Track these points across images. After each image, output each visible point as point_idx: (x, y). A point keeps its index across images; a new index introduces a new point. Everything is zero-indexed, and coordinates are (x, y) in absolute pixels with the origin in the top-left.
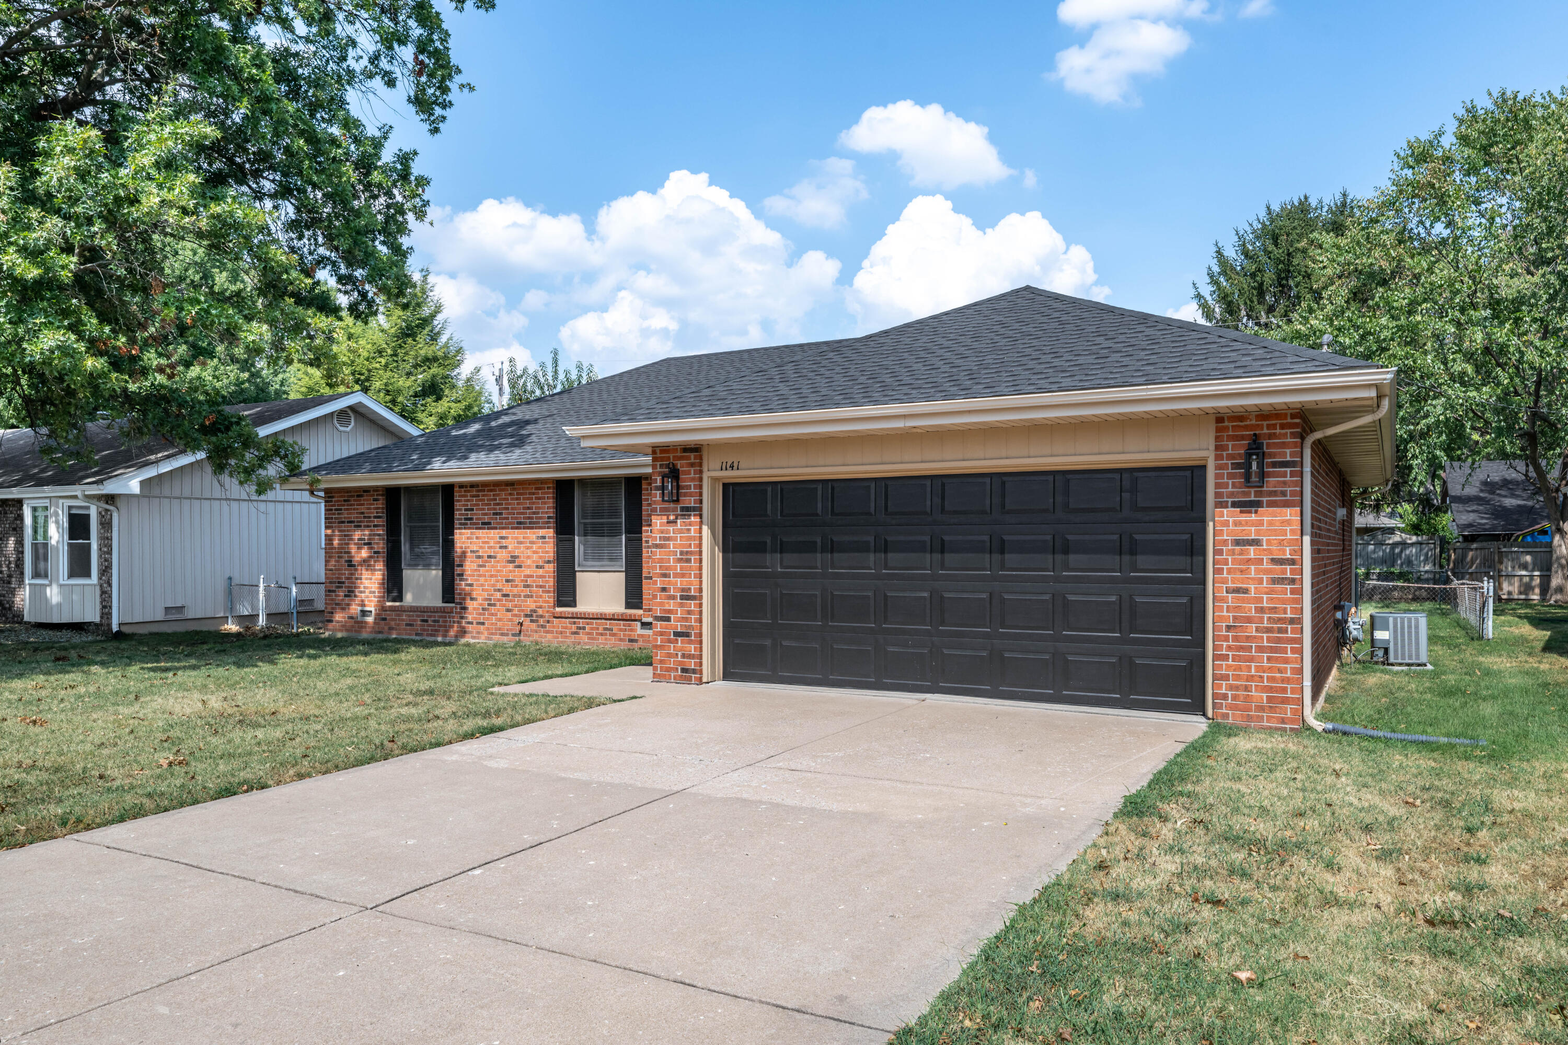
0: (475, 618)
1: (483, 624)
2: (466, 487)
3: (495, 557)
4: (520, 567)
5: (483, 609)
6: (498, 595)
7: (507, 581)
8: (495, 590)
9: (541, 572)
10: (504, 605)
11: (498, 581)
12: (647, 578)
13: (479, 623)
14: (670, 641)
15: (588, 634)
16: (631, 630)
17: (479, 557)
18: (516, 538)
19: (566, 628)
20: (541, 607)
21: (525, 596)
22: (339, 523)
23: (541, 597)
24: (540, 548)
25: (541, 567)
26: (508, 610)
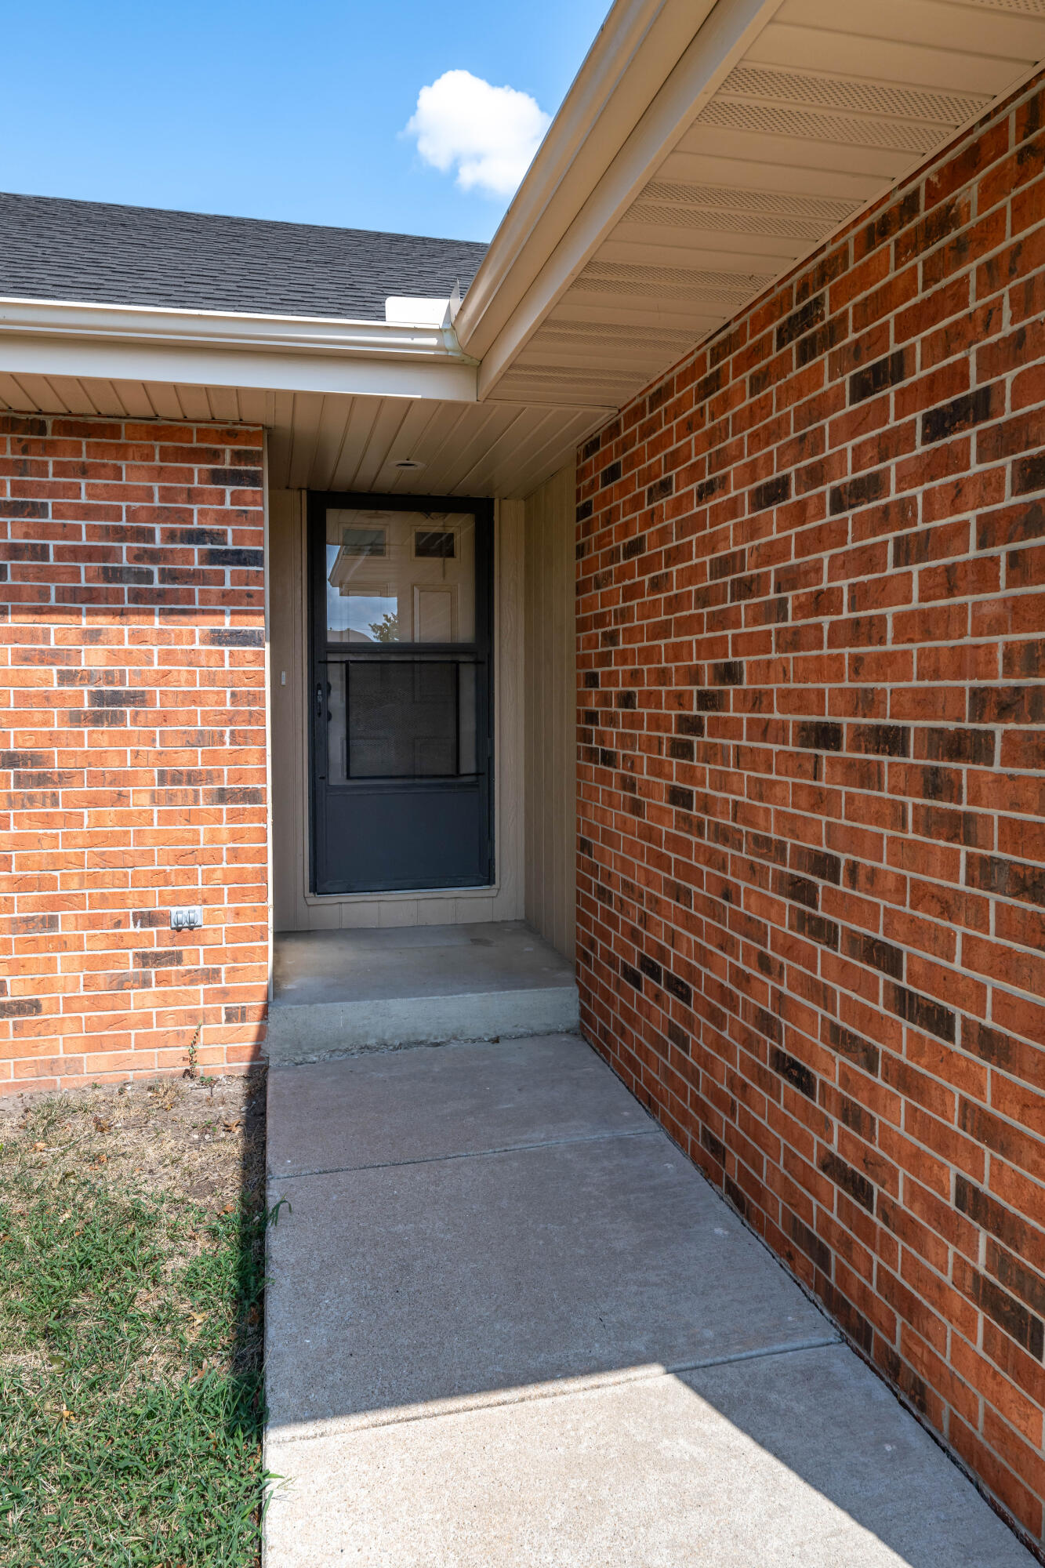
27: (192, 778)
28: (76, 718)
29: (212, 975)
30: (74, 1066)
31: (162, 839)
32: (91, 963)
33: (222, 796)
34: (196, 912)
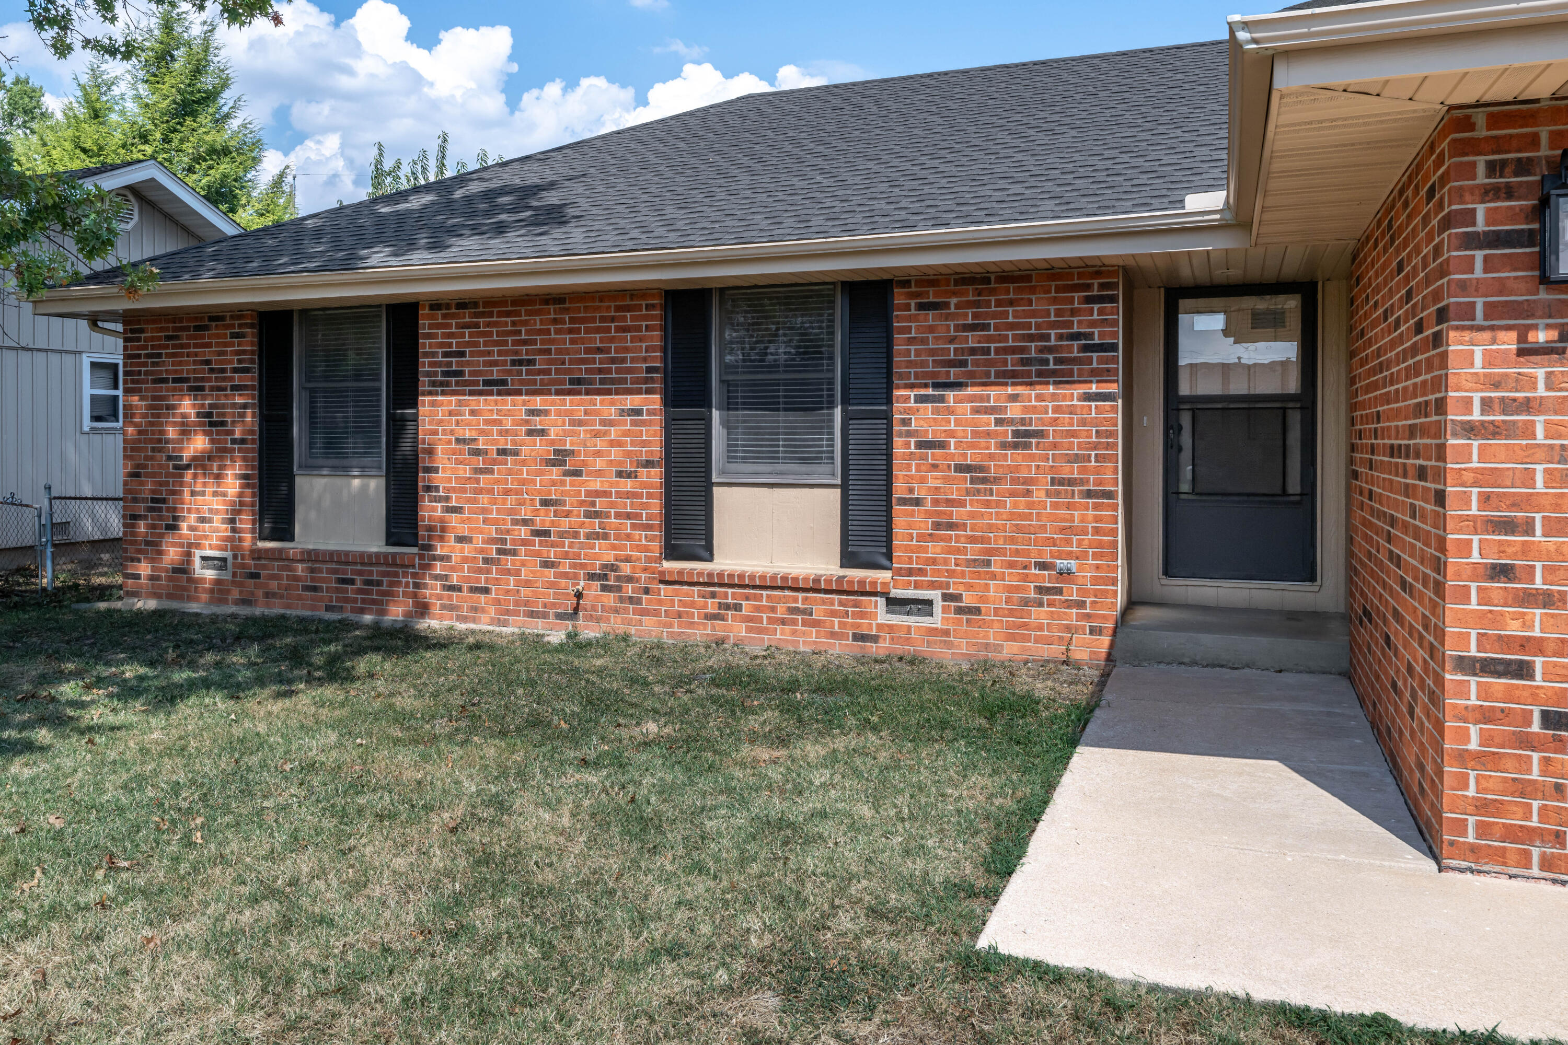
0: (467, 580)
1: (486, 591)
2: (448, 306)
3: (516, 453)
4: (577, 473)
5: (487, 561)
6: (523, 532)
7: (545, 503)
8: (515, 522)
9: (628, 485)
10: (538, 554)
11: (521, 503)
12: (903, 501)
13: (474, 590)
15: (748, 619)
16: (862, 615)
17: (477, 452)
18: (569, 413)
19: (692, 605)
20: (628, 559)
21: (588, 536)
22: (155, 381)
23: (629, 537)
24: (626, 433)
25: (629, 475)
26: (546, 564)
27: (1071, 482)
28: (1004, 445)
29: (1081, 604)
30: (998, 648)
31: (1055, 518)
32: (1010, 589)
33: (1089, 494)
34: (1073, 564)
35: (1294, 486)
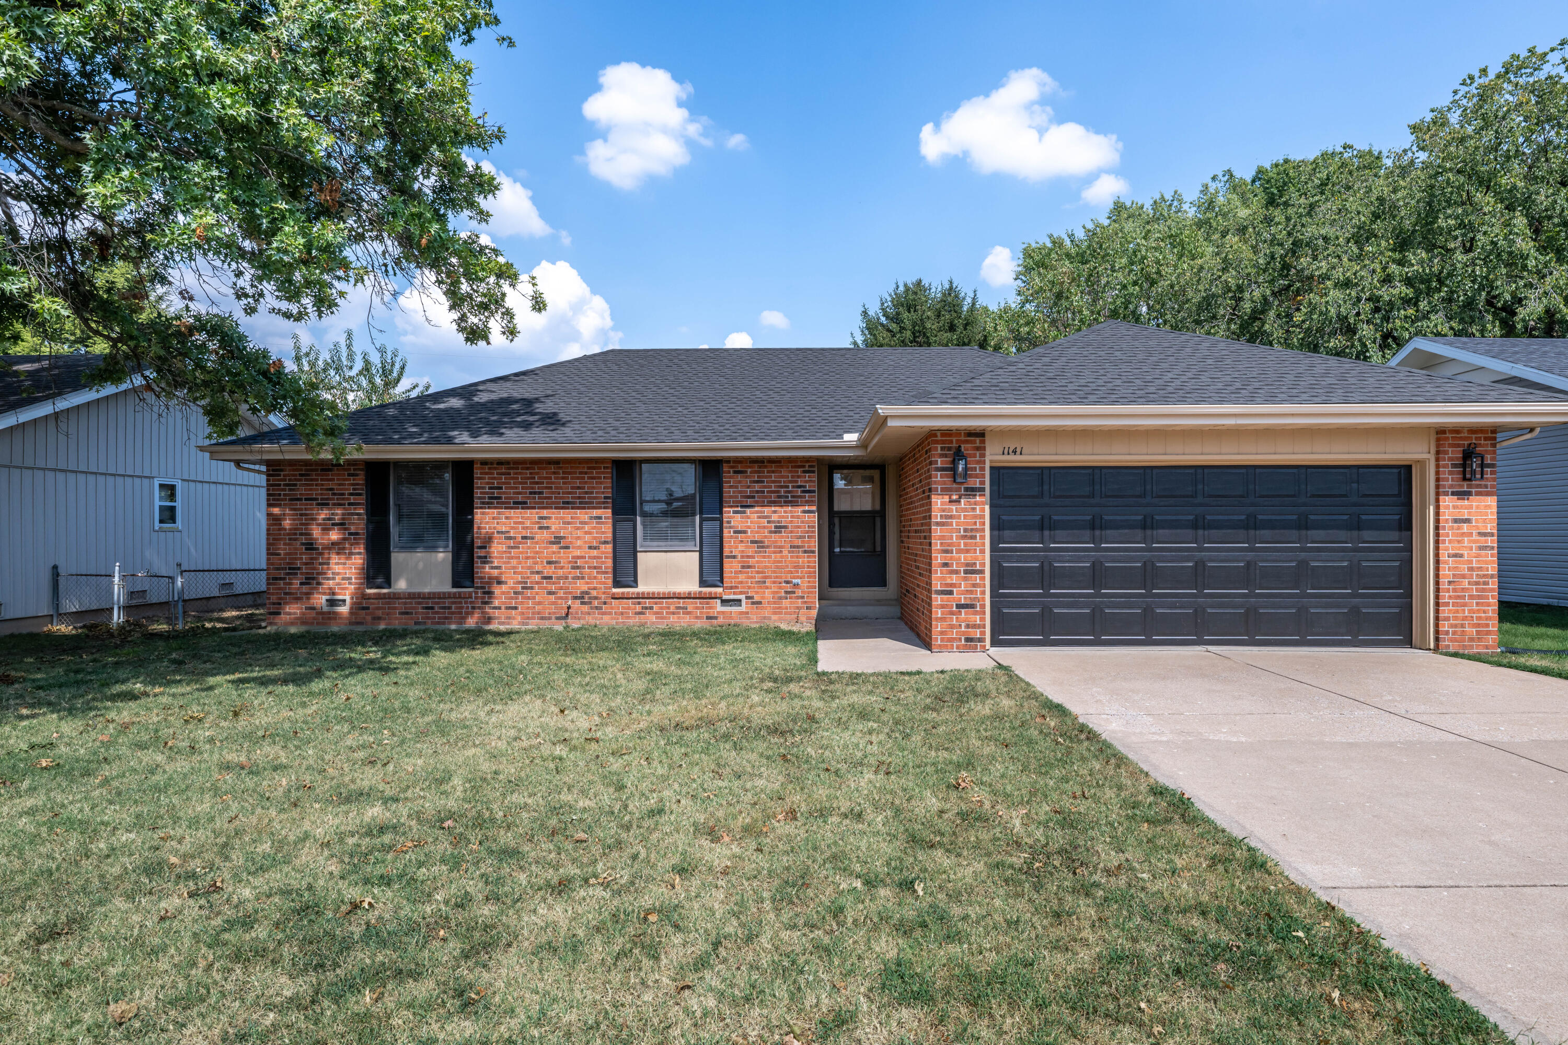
0: (504, 603)
1: (516, 608)
2: (492, 463)
3: (533, 538)
4: (567, 548)
5: (515, 593)
6: (537, 578)
7: (549, 563)
8: (532, 573)
9: (595, 553)
10: (545, 588)
11: (536, 563)
12: (728, 557)
13: (507, 608)
14: (952, 613)
15: (656, 613)
16: (710, 608)
17: (510, 538)
18: (562, 518)
19: (629, 608)
20: (595, 588)
21: (573, 578)
22: (291, 500)
23: (595, 578)
24: (594, 528)
25: (595, 548)
26: (550, 593)
27: (798, 547)
28: (771, 532)
29: (803, 597)
30: (770, 618)
31: (791, 562)
32: (774, 593)
33: (805, 552)
34: (799, 581)
35: (878, 549)
